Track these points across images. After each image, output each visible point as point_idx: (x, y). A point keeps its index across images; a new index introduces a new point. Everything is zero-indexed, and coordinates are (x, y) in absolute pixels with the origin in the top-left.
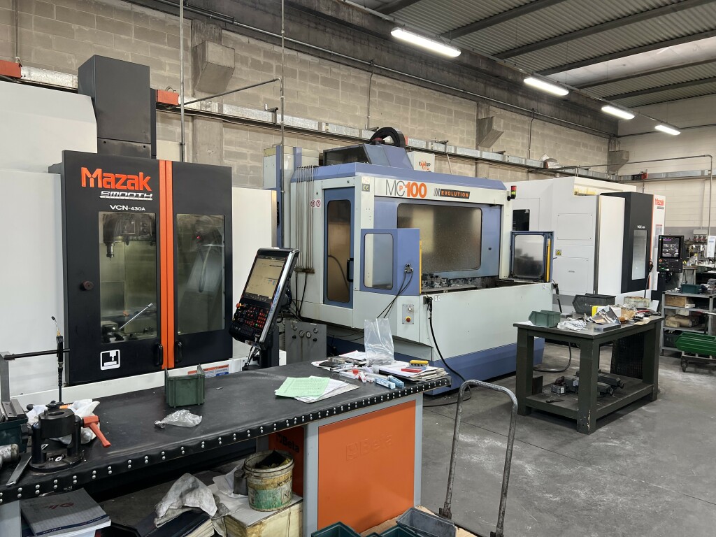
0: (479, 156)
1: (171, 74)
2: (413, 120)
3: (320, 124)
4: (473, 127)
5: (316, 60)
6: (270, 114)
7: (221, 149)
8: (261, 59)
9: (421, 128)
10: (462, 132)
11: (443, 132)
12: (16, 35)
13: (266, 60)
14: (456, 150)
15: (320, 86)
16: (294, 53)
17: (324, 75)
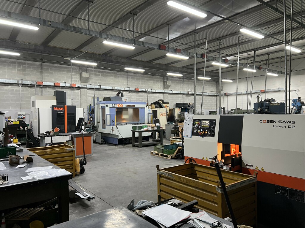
0: (164, 92)
1: (75, 79)
2: (142, 84)
3: (113, 88)
4: (162, 84)
5: (112, 72)
6: (99, 86)
7: (87, 95)
8: (97, 73)
9: (145, 85)
10: (158, 85)
11: (152, 86)
12: (42, 76)
13: (98, 73)
14: (155, 90)
15: (113, 78)
16: (106, 71)
17: (114, 75)
